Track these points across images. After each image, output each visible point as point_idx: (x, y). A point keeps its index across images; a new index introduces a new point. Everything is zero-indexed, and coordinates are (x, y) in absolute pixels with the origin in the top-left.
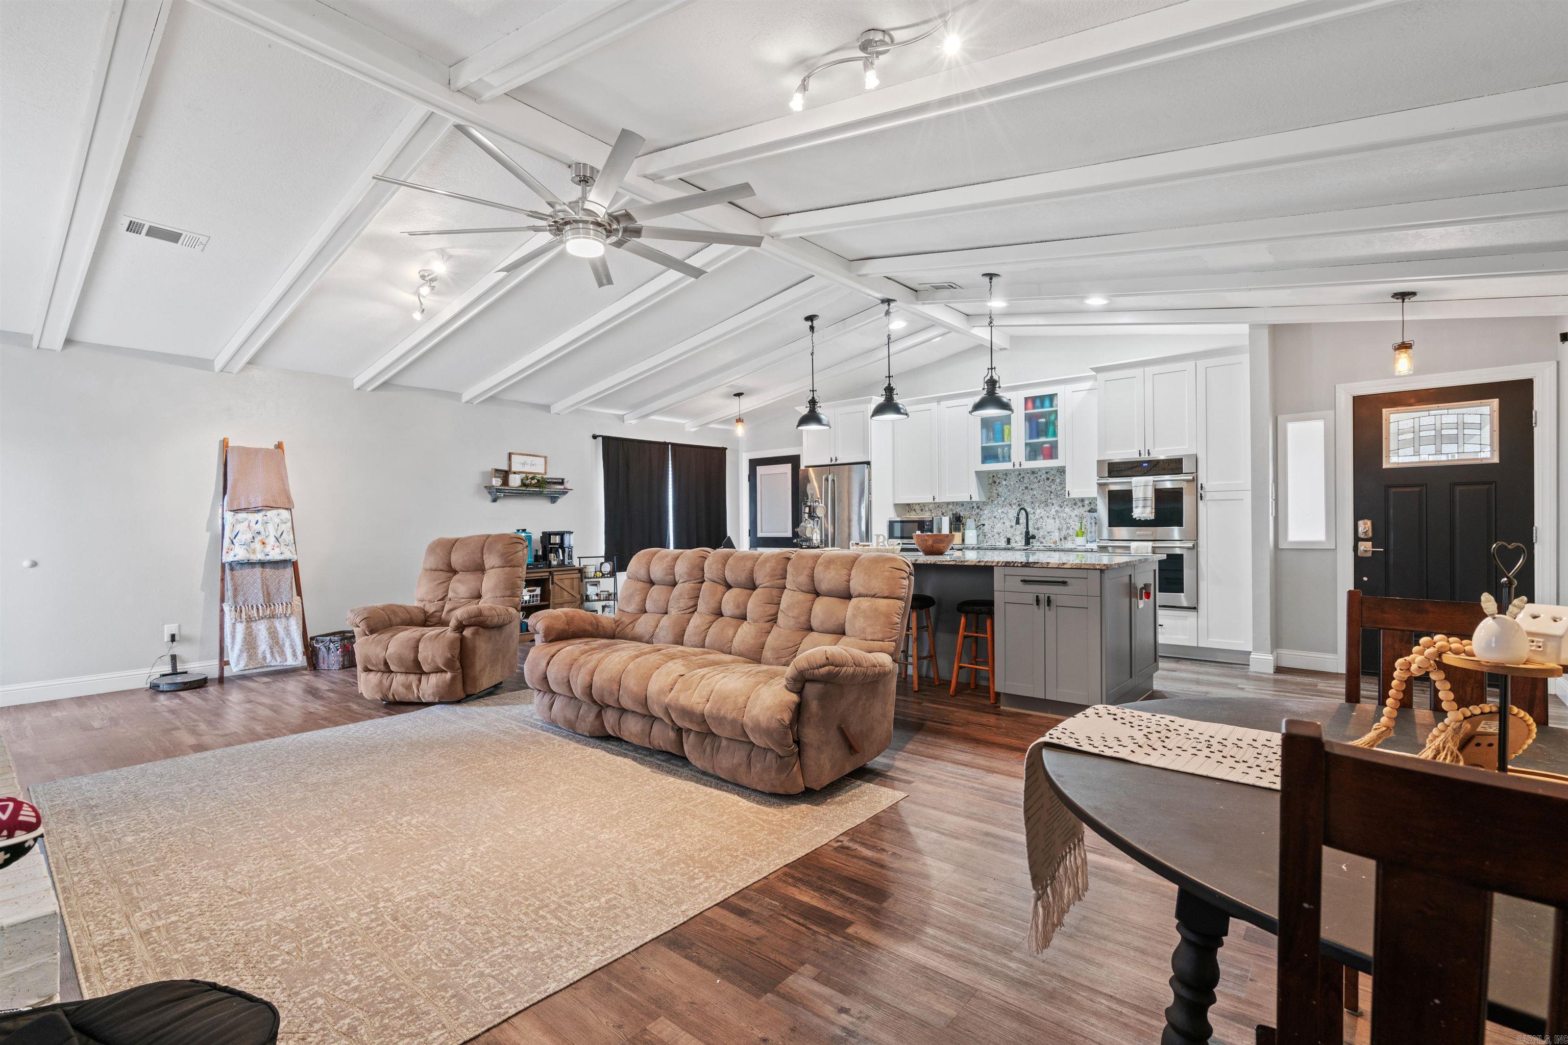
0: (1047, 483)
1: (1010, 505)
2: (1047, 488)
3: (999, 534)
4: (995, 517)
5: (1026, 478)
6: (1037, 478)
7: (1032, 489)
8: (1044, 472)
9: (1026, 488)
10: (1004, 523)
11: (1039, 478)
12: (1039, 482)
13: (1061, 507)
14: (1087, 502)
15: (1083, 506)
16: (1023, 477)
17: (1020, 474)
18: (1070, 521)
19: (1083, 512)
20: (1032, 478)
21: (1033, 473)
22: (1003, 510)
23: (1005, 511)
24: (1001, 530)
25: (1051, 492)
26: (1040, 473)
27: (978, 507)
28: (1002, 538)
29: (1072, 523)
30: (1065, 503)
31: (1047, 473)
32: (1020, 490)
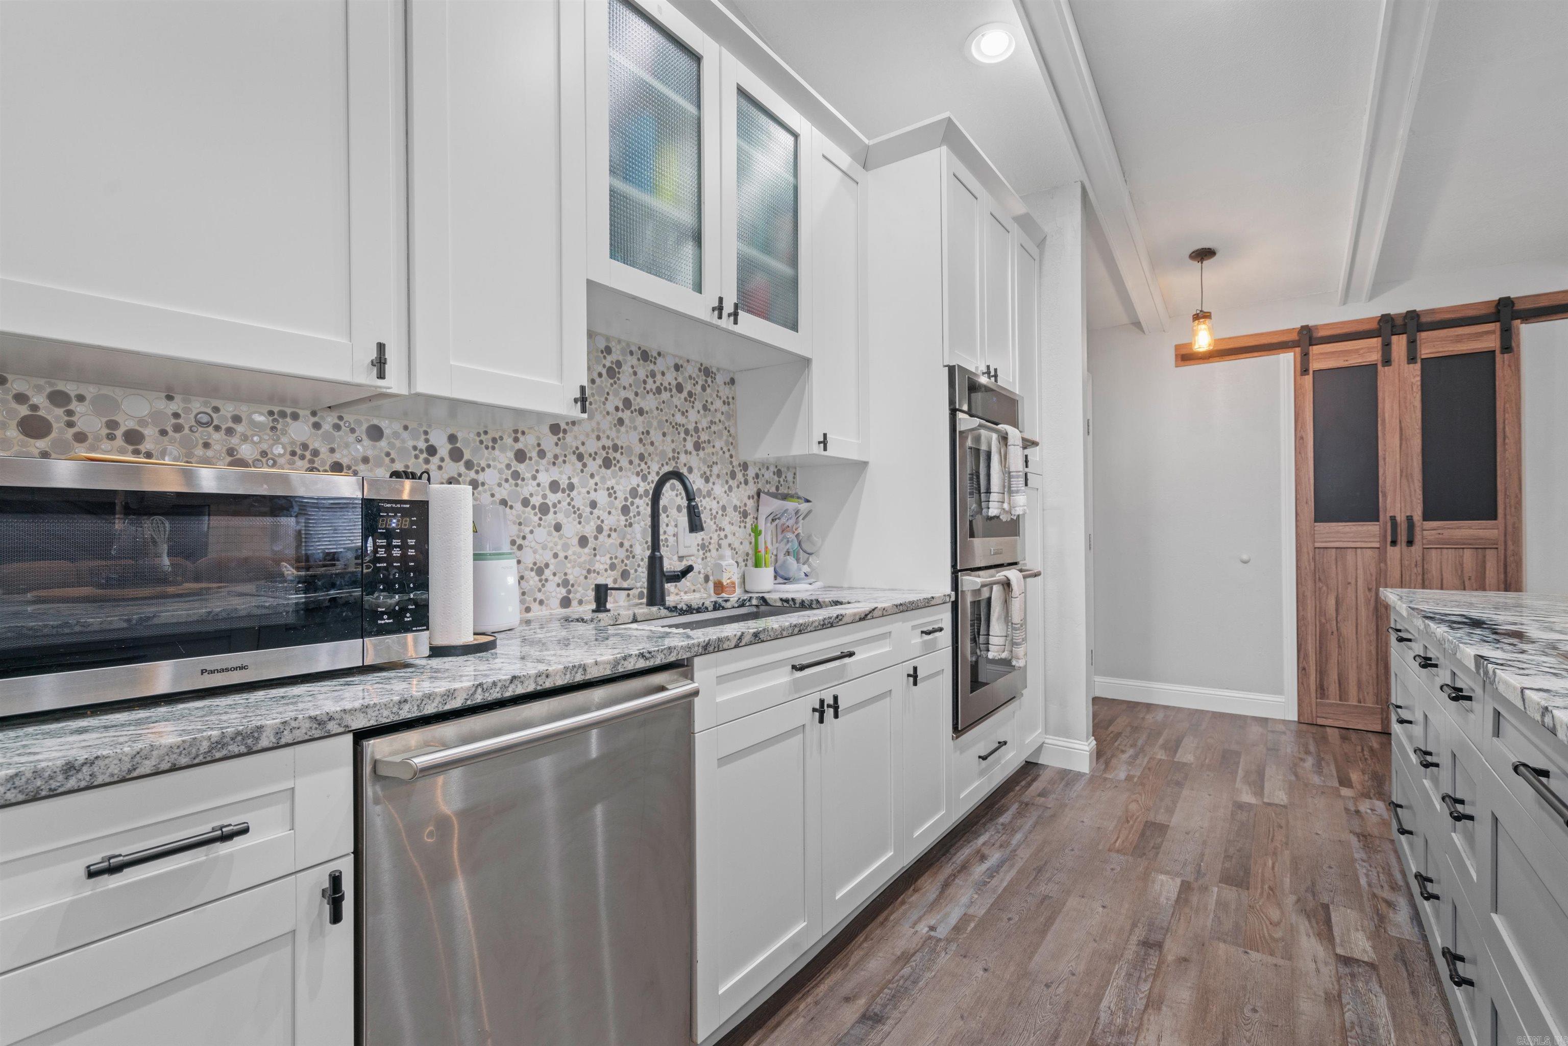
0: (679, 399)
1: (580, 457)
2: (679, 418)
3: (540, 572)
4: (526, 503)
5: (626, 368)
6: (653, 375)
7: (641, 412)
8: (671, 362)
9: (627, 403)
10: (558, 527)
11: (659, 377)
12: (659, 391)
13: (707, 480)
14: (751, 472)
15: (746, 482)
16: (619, 364)
17: (608, 350)
18: (724, 523)
19: (746, 500)
20: (642, 374)
21: (645, 356)
22: (555, 474)
23: (564, 483)
24: (547, 556)
25: (687, 432)
26: (661, 365)
27: (456, 454)
28: (551, 586)
29: (728, 529)
30: (716, 469)
31: (677, 367)
32: (610, 407)
